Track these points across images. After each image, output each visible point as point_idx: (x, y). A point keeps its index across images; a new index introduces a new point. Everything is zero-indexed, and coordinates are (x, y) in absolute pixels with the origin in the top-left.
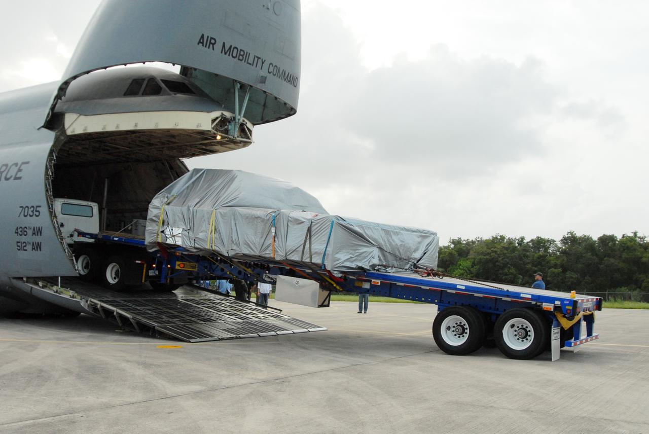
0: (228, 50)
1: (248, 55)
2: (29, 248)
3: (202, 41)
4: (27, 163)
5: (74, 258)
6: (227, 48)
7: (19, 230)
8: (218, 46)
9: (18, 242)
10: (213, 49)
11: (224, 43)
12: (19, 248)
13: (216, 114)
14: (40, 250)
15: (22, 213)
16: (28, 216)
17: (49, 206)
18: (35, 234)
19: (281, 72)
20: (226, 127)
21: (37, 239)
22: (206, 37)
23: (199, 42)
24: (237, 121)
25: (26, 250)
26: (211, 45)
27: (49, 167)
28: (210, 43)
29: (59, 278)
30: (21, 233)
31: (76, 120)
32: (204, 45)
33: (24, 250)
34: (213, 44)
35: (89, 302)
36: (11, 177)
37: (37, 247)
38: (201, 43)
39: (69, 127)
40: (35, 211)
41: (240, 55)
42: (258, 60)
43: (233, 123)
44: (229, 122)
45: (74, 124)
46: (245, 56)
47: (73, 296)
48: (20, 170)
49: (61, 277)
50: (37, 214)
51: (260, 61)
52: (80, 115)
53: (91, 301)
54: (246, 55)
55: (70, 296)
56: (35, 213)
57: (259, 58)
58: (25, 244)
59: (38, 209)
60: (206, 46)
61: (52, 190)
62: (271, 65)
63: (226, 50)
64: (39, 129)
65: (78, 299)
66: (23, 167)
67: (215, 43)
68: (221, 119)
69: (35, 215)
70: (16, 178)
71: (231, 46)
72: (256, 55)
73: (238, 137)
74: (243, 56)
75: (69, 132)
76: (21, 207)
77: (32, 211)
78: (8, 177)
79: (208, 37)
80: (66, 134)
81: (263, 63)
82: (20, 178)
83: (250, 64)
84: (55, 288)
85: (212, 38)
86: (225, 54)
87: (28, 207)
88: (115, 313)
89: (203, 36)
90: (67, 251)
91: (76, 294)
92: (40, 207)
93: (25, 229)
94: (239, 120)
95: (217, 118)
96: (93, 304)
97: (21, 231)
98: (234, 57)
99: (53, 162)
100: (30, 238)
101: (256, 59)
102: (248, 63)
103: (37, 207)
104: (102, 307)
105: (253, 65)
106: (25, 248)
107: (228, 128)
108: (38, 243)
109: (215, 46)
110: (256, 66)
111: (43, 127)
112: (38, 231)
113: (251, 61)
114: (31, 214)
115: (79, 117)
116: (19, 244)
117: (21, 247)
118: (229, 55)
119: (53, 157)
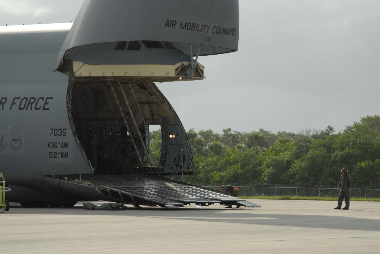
0: (184, 26)
1: (198, 26)
2: (59, 156)
3: (167, 24)
4: (52, 98)
5: (90, 162)
6: (183, 25)
7: (51, 145)
8: (178, 25)
9: (50, 152)
10: (175, 28)
11: (182, 22)
12: (51, 156)
13: (179, 65)
14: (67, 157)
15: (53, 133)
16: (58, 135)
17: (72, 129)
18: (63, 147)
19: (222, 29)
20: (185, 72)
21: (65, 150)
22: (170, 21)
23: (166, 25)
24: (192, 67)
25: (57, 157)
26: (173, 25)
27: (68, 102)
28: (173, 24)
29: (80, 175)
30: (52, 147)
31: (82, 66)
32: (169, 26)
33: (55, 157)
34: (175, 25)
35: (101, 188)
36: (40, 107)
37: (65, 155)
38: (167, 25)
39: (77, 71)
40: (63, 132)
41: (192, 27)
42: (205, 27)
43: (190, 69)
44: (188, 68)
45: (81, 69)
46: (195, 27)
47: (90, 184)
48: (46, 103)
49: (81, 174)
50: (64, 134)
51: (206, 27)
52: (85, 64)
53: (102, 187)
54: (197, 26)
55: (88, 184)
56: (62, 133)
57: (205, 26)
58: (55, 154)
59: (65, 131)
60: (170, 27)
61: (72, 118)
62: (215, 28)
63: (183, 26)
64: (54, 71)
65: (93, 186)
66: (48, 101)
67: (176, 24)
68: (182, 68)
69: (63, 135)
70: (44, 109)
71: (186, 23)
72: (203, 24)
73: (194, 76)
74: (194, 27)
75: (77, 74)
76: (51, 129)
77: (61, 132)
78: (38, 107)
79: (171, 21)
80: (75, 76)
81: (208, 28)
82: (48, 109)
83: (200, 31)
84: (77, 180)
85: (174, 21)
86: (183, 29)
87: (57, 129)
88: (119, 193)
89: (168, 21)
90: (85, 158)
91: (91, 184)
92: (66, 129)
93: (56, 144)
94: (194, 66)
95: (179, 67)
96: (104, 189)
97: (53, 145)
98: (189, 30)
99: (70, 98)
100: (59, 149)
101: (204, 27)
102: (198, 31)
103: (64, 129)
104: (110, 190)
105: (201, 31)
106: (56, 156)
107: (186, 73)
108: (66, 153)
109: (176, 25)
110: (204, 32)
111: (56, 70)
112: (65, 145)
113: (200, 29)
114: (60, 134)
115: (84, 64)
116: (50, 154)
117: (53, 155)
118: (185, 29)
119: (70, 94)
